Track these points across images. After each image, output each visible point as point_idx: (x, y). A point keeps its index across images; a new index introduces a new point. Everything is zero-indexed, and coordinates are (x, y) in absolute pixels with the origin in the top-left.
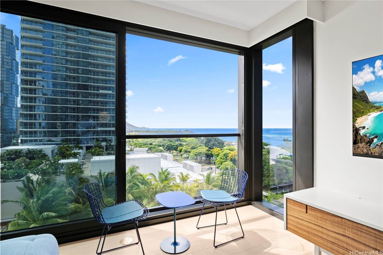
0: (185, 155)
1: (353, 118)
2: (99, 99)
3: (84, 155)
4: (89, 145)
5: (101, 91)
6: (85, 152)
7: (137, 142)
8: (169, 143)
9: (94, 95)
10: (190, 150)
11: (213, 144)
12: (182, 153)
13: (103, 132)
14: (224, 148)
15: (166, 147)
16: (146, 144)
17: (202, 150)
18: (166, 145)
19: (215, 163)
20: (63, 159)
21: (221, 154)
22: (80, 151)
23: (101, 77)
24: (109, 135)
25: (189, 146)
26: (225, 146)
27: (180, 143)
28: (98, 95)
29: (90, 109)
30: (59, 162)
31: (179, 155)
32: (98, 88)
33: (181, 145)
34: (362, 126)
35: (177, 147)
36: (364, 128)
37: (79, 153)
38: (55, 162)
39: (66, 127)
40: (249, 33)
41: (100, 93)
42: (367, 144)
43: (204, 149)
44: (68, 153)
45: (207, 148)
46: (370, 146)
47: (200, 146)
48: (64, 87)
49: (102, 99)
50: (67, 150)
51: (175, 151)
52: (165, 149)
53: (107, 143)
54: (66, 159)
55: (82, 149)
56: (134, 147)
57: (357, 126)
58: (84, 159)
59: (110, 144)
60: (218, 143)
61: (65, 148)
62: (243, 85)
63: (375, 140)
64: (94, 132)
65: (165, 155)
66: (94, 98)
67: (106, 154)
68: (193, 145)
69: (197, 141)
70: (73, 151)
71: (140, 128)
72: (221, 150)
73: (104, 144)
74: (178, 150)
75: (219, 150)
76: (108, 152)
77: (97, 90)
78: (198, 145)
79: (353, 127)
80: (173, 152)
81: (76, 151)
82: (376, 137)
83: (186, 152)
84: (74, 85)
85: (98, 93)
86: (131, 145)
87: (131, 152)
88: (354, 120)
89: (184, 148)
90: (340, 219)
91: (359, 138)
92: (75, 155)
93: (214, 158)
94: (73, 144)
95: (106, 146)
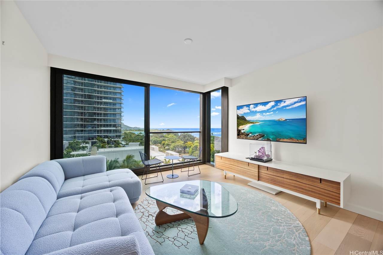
0: (167, 147)
1: (237, 126)
2: (102, 106)
3: (91, 148)
4: (94, 140)
5: (103, 100)
6: (91, 146)
7: (131, 138)
8: (155, 139)
9: (98, 103)
10: (170, 144)
11: (187, 139)
12: (165, 146)
13: (105, 131)
14: (195, 142)
15: (153, 141)
16: (138, 140)
17: (180, 143)
18: (153, 140)
19: (188, 152)
20: (74, 151)
21: (193, 146)
22: (87, 145)
23: (103, 90)
24: (110, 133)
25: (170, 141)
26: (195, 141)
27: (163, 138)
28: (101, 103)
29: (95, 113)
30: (71, 153)
31: (162, 148)
32: (101, 98)
33: (164, 140)
34: (243, 129)
35: (161, 141)
36: (244, 130)
37: (87, 146)
38: (68, 153)
39: (75, 127)
40: (204, 86)
41: (103, 102)
42: (245, 135)
43: (181, 143)
44: (77, 147)
45: (183, 142)
46: (247, 136)
47: (178, 141)
48: (74, 96)
49: (104, 106)
50: (77, 145)
51: (159, 145)
52: (152, 143)
53: (108, 139)
54: (75, 151)
55: (88, 144)
56: (128, 142)
57: (239, 129)
58: (90, 151)
59: (111, 140)
60: (191, 139)
61: (75, 143)
62: (202, 109)
63: (250, 134)
64: (98, 131)
65: (153, 148)
66: (98, 105)
67: (108, 147)
68: (173, 140)
69: (176, 137)
70: (81, 146)
71: (133, 128)
72: (193, 143)
73: (106, 140)
74: (162, 143)
75: (191, 143)
76: (109, 146)
77: (101, 100)
78: (177, 140)
79: (237, 129)
80: (158, 145)
81: (84, 145)
82: (251, 133)
83: (168, 145)
84: (82, 95)
85: (101, 101)
86: (126, 141)
87: (126, 145)
88: (238, 127)
89: (166, 143)
90: (229, 159)
91: (241, 133)
92: (83, 148)
93: (187, 149)
94: (81, 140)
95: (108, 141)
